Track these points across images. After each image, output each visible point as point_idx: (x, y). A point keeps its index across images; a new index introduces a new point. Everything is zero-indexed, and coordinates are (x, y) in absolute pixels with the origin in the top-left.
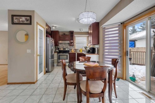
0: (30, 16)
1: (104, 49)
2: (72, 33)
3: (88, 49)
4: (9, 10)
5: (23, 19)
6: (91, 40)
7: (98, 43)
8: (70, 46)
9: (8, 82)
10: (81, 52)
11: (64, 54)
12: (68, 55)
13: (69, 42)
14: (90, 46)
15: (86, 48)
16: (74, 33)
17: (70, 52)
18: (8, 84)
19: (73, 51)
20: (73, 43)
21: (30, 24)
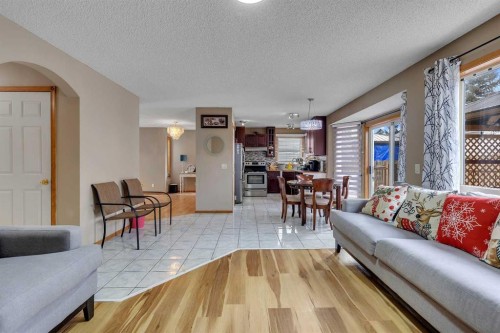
0: (226, 117)
1: (334, 164)
2: (271, 131)
3: (304, 163)
4: (197, 109)
5: (217, 120)
6: (312, 146)
7: (325, 153)
8: (267, 156)
9: (197, 209)
10: (290, 169)
11: (258, 173)
12: (266, 175)
13: (265, 149)
14: (309, 157)
15: (300, 161)
16: (276, 131)
17: (268, 170)
18: (196, 212)
19: (273, 168)
20: (274, 150)
21: (226, 127)
